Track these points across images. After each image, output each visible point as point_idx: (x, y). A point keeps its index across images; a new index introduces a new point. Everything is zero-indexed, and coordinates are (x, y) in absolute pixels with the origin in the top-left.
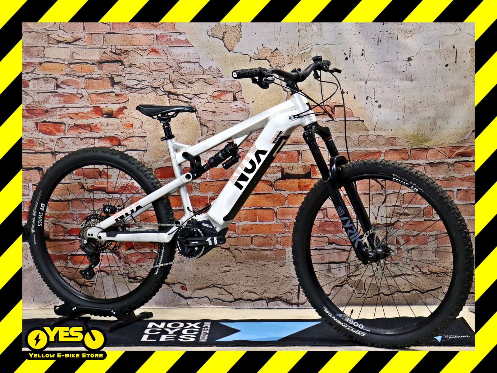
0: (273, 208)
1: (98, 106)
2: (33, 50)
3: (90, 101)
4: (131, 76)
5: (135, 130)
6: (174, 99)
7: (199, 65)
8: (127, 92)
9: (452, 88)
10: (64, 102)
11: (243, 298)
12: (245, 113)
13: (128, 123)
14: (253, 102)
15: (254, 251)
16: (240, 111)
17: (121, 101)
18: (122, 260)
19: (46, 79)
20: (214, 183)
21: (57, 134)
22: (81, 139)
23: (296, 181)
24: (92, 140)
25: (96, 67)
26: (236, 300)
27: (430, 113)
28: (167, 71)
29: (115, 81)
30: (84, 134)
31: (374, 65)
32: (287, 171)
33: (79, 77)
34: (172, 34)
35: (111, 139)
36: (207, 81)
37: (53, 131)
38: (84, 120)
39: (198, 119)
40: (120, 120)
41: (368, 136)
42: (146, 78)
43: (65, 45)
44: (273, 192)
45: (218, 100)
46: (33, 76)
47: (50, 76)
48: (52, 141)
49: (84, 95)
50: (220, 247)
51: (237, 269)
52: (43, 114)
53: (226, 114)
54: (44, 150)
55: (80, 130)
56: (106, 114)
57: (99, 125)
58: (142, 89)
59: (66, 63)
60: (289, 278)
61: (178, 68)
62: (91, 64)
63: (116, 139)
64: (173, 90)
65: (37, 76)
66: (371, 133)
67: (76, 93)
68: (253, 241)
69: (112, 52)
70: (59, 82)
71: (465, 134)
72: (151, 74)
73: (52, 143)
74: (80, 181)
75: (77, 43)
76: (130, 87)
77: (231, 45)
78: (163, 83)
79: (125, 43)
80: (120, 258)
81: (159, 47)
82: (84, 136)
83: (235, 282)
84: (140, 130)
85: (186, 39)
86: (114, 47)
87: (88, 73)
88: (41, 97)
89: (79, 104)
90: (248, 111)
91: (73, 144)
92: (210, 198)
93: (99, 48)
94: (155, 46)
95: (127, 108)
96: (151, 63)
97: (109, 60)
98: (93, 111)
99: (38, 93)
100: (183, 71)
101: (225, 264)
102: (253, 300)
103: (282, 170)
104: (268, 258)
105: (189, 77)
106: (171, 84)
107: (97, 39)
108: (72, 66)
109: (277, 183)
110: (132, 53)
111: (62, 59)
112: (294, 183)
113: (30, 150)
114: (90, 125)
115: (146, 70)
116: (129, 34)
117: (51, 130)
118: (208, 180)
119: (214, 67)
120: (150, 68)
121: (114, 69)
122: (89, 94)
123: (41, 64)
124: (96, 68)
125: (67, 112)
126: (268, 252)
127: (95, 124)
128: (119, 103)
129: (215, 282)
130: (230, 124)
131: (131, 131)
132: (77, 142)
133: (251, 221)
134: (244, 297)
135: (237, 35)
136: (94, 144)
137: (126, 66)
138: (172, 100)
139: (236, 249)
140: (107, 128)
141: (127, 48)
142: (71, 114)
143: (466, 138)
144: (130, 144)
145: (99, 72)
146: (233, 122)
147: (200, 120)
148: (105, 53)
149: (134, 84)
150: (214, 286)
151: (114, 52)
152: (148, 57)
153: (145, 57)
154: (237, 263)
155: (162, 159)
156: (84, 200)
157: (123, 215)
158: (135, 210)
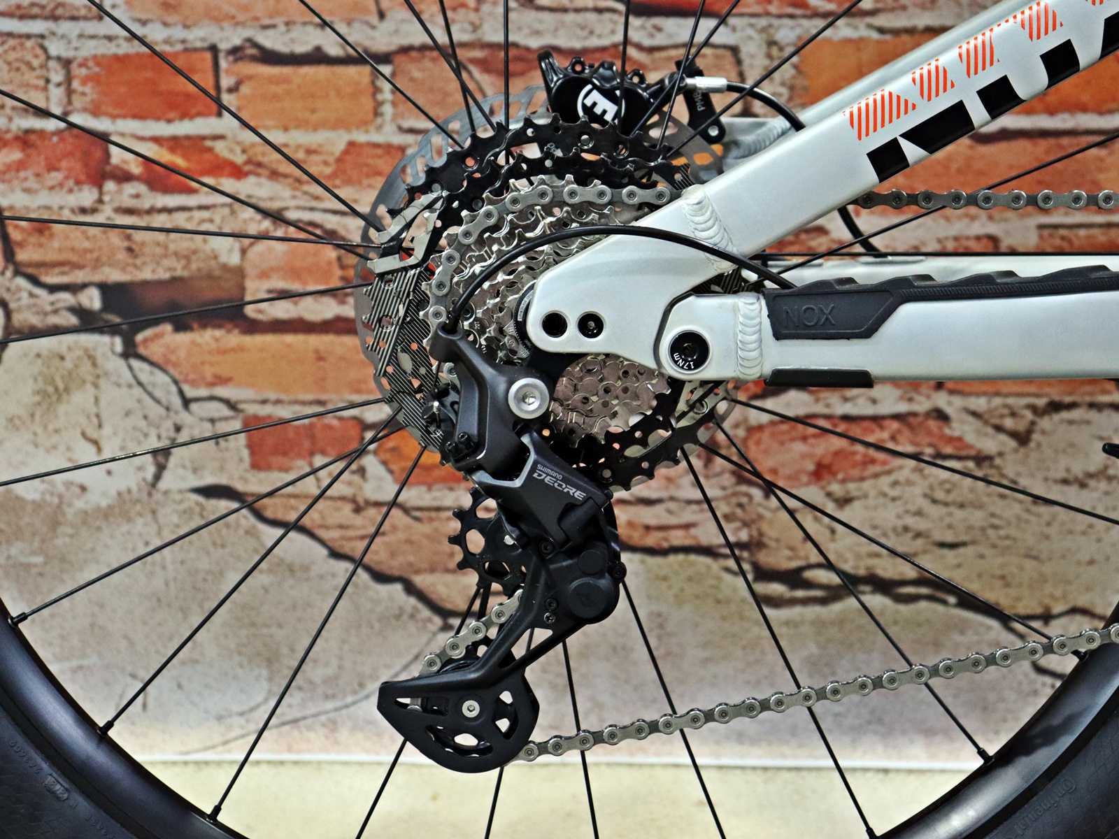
156: (478, 54)
157: (959, 108)
158: (1088, 50)
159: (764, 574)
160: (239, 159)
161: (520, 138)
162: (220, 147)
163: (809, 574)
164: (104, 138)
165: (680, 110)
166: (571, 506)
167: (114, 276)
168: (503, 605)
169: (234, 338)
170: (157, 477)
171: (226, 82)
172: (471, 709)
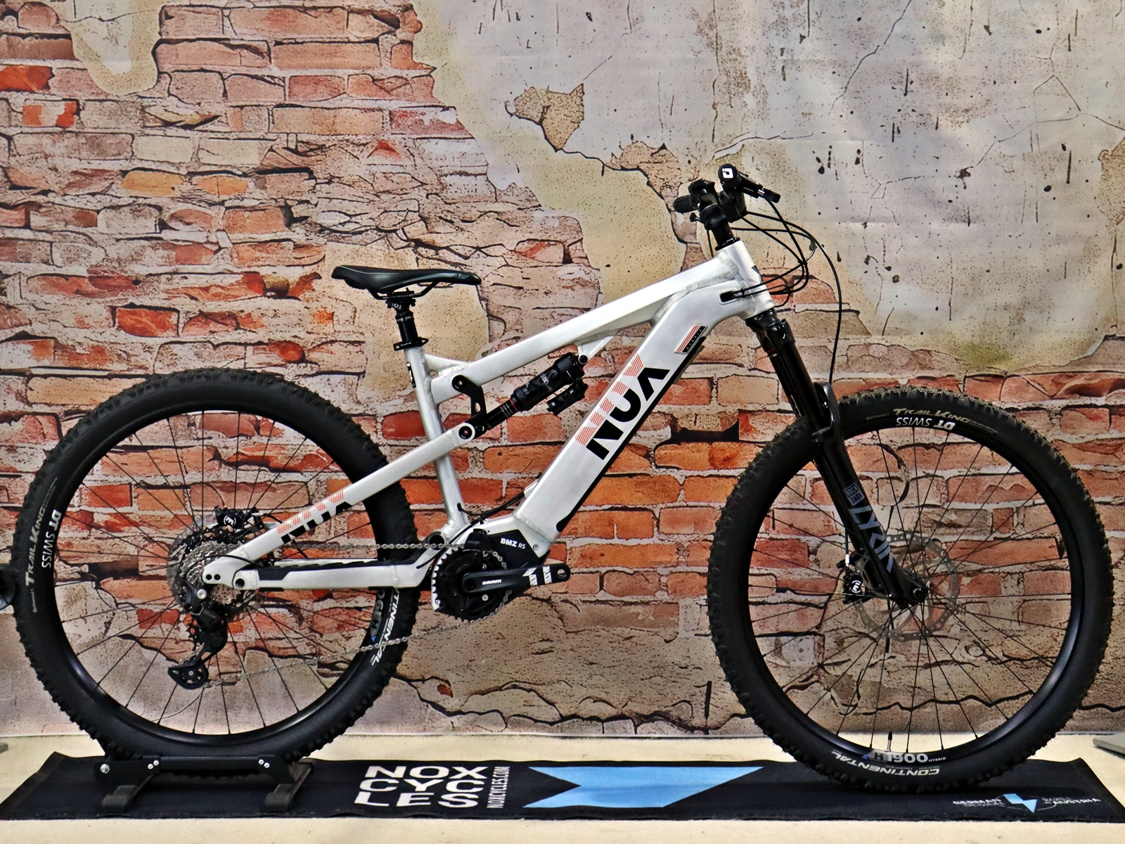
0: (650, 507)
1: (255, 272)
2: (108, 142)
3: (236, 260)
4: (331, 204)
5: (338, 328)
6: (428, 258)
7: (487, 180)
8: (321, 240)
9: (1059, 240)
10: (177, 261)
11: (580, 714)
12: (590, 290)
13: (321, 310)
14: (608, 266)
15: (607, 606)
16: (578, 287)
17: (308, 261)
18: (304, 623)
19: (136, 209)
20: (518, 451)
21: (159, 333)
22: (215, 347)
23: (705, 446)
24: (240, 349)
25: (250, 182)
26: (563, 718)
27: (1010, 295)
28: (414, 194)
29: (295, 216)
30: (222, 334)
31: (883, 186)
32: (683, 424)
33: (211, 204)
34: (425, 110)
35: (283, 347)
36: (504, 218)
37: (150, 327)
38: (222, 303)
39: (483, 303)
40: (306, 304)
41: (868, 345)
42: (365, 208)
43: (182, 132)
44: (654, 471)
45: (529, 260)
46: (107, 200)
47: (145, 201)
48: (148, 349)
49: (222, 246)
50: (530, 595)
51: (567, 646)
52: (130, 287)
53: (546, 293)
54: (128, 370)
55: (213, 326)
56: (271, 290)
57: (255, 315)
58: (355, 233)
59: (183, 171)
60: (686, 668)
61: (439, 187)
62: (240, 176)
63: (295, 346)
64: (427, 238)
65: (115, 201)
66: (875, 338)
67: (205, 240)
68: (605, 584)
69: (288, 149)
70: (166, 216)
71: (1089, 345)
72: (377, 199)
73: (148, 356)
74: (211, 441)
75: (209, 126)
76: (328, 229)
77: (559, 135)
78: (405, 220)
79: (317, 128)
80: (301, 620)
81: (395, 139)
82: (222, 340)
83: (563, 677)
84: (351, 328)
85: (458, 122)
86: (292, 137)
87: (232, 196)
88: (123, 250)
89: (211, 266)
90: (596, 286)
91: (195, 358)
92: (508, 483)
93: (259, 139)
94: (387, 137)
95: (320, 277)
96: (377, 175)
97: (282, 166)
98: (244, 283)
99: (118, 240)
100: (448, 195)
101: (540, 635)
102: (603, 718)
103: (673, 422)
104: (638, 621)
105: (463, 208)
106: (422, 223)
107: (254, 118)
108: (196, 179)
109: (662, 452)
110: (334, 153)
111: (173, 164)
112: (698, 451)
113: (96, 370)
114: (234, 315)
115: (365, 190)
116: (328, 109)
117: (146, 324)
118: (505, 443)
119: (520, 185)
120: (375, 186)
121: (294, 187)
122: (234, 244)
123: (124, 173)
124: (251, 185)
125: (184, 283)
126: (639, 609)
127: (246, 312)
128: (303, 266)
129: (517, 677)
130: (555, 315)
131: (328, 328)
132: (205, 354)
133: (601, 538)
134: (583, 713)
135: (573, 114)
136: (244, 358)
137: (319, 181)
138: (425, 260)
139: (566, 601)
140: (275, 321)
141: (322, 140)
142: (192, 288)
143: (1089, 353)
144: (326, 359)
145: (258, 194)
146: (562, 311)
147: (487, 305)
148: (271, 150)
149: (337, 222)
150: (515, 687)
151: (294, 147)
152: (370, 161)
153: (364, 161)
154: (567, 633)
155: (399, 393)
156: (219, 485)
157: (302, 527)
158: (333, 512)
159: (321, 665)
160: (138, 520)
161: (205, 532)
162: (131, 517)
163: (338, 665)
164: (92, 513)
165: (251, 520)
166: (212, 620)
167: (93, 560)
168: (200, 647)
169: (134, 582)
170: (106, 631)
171: (134, 495)
172: (191, 673)
